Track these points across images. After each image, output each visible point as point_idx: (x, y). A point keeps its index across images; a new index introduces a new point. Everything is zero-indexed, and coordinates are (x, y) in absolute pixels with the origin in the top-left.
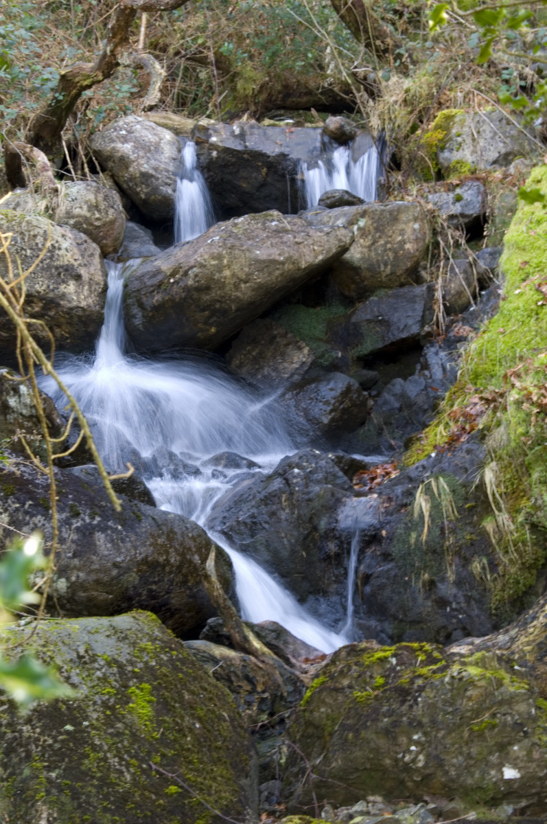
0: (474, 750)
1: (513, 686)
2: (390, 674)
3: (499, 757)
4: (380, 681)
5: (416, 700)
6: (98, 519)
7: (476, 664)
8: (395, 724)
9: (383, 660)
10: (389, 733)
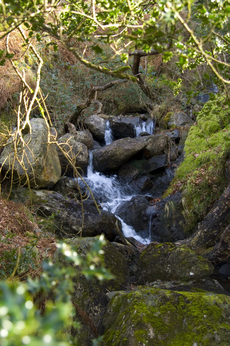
0: (183, 269)
1: (192, 253)
2: (162, 250)
3: (189, 270)
4: (160, 252)
5: (169, 257)
6: (89, 213)
7: (183, 248)
8: (164, 262)
9: (160, 247)
10: (162, 265)
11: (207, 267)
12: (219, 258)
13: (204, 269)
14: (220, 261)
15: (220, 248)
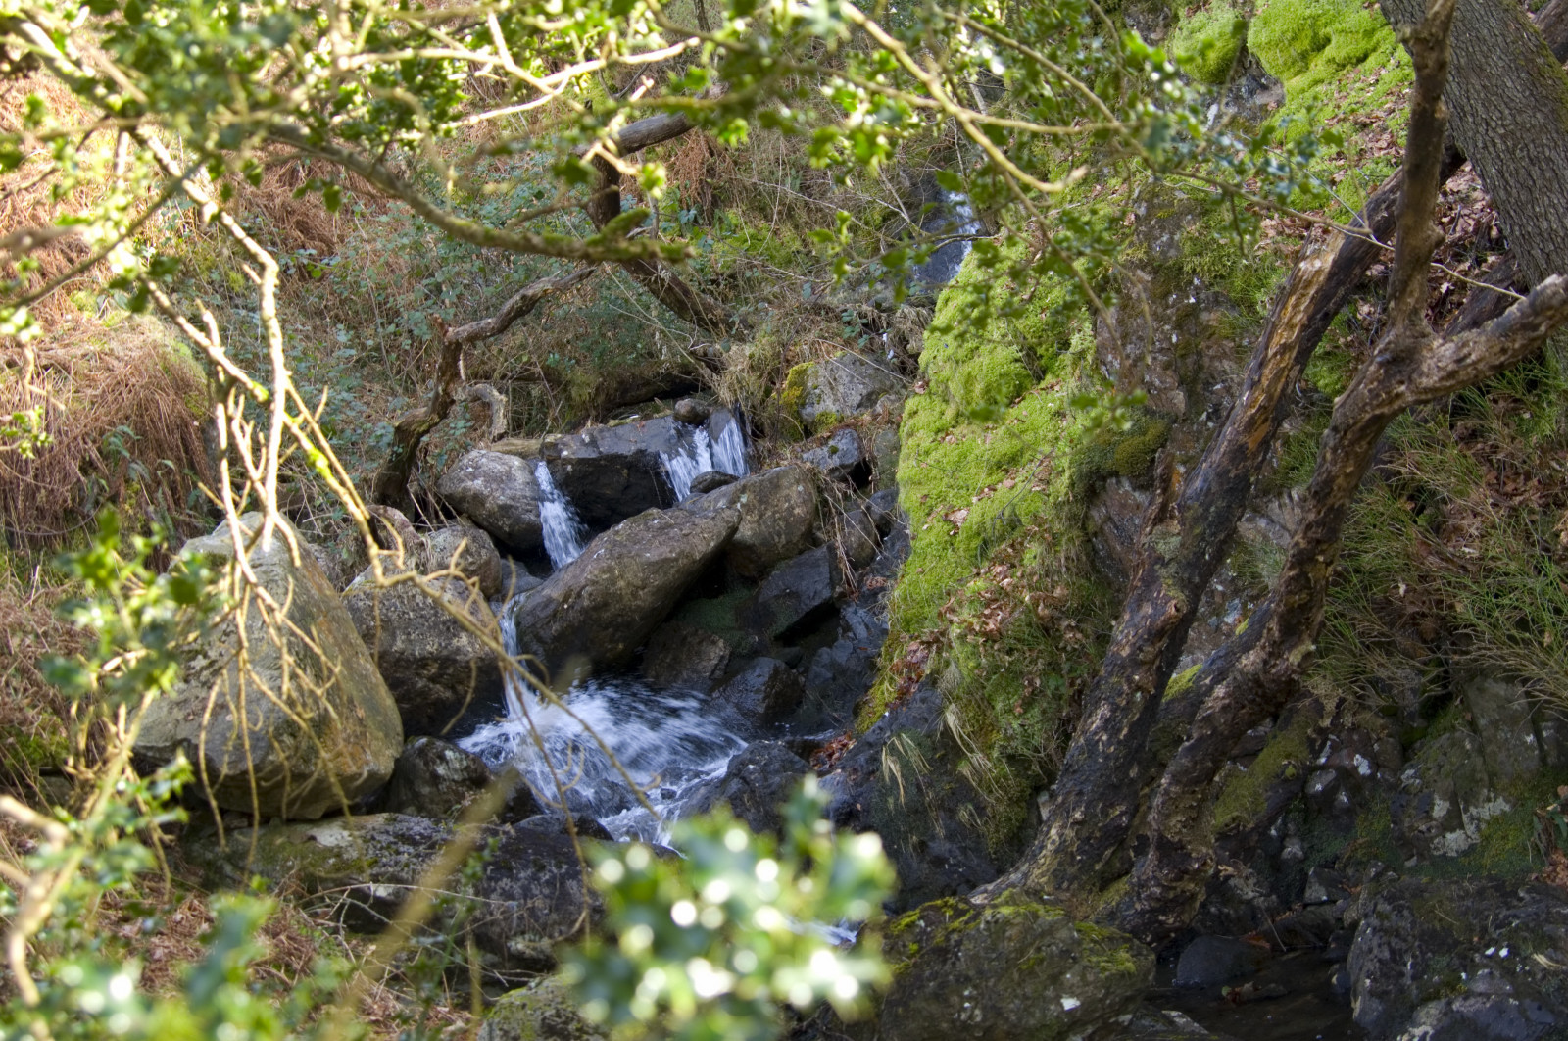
0: (1029, 990)
1: (1049, 916)
2: (922, 937)
3: (1055, 990)
4: (914, 947)
5: (956, 956)
6: (565, 867)
7: (1007, 903)
8: (943, 985)
9: (911, 926)
10: (939, 997)
11: (1125, 960)
12: (1162, 918)
13: (1114, 969)
14: (1170, 930)
15: (1158, 874)
